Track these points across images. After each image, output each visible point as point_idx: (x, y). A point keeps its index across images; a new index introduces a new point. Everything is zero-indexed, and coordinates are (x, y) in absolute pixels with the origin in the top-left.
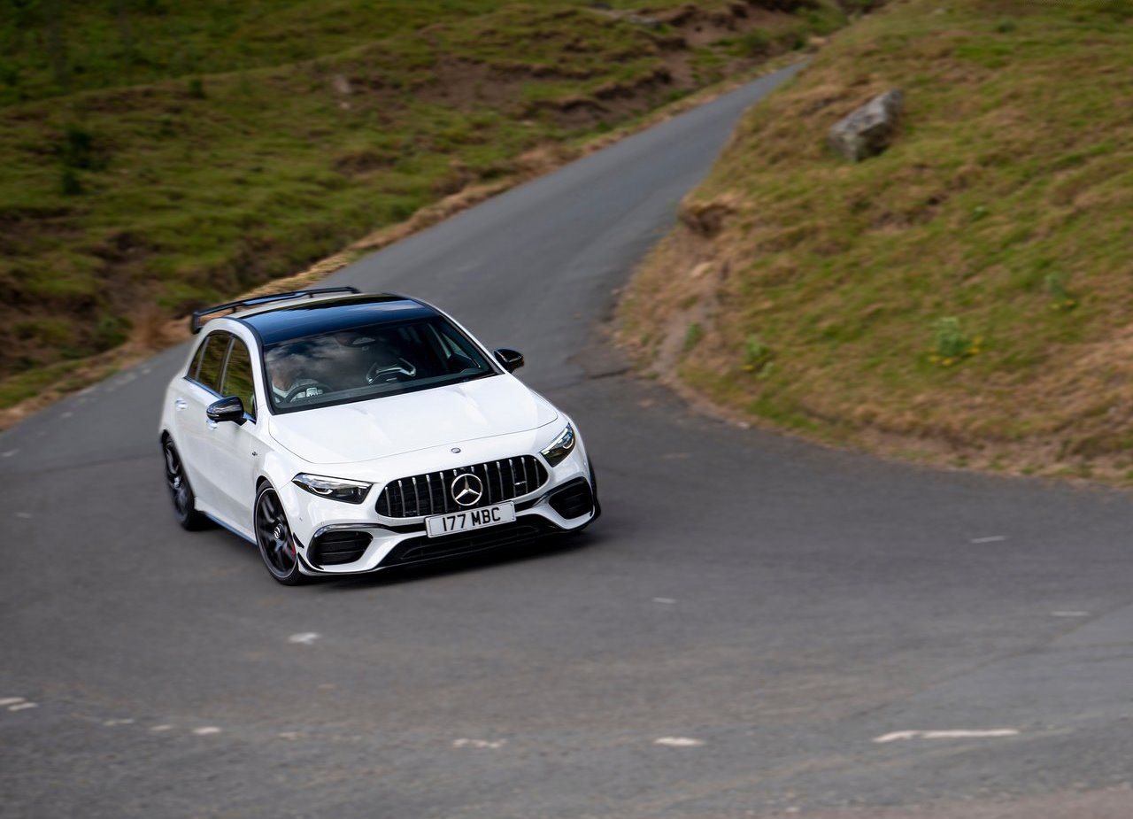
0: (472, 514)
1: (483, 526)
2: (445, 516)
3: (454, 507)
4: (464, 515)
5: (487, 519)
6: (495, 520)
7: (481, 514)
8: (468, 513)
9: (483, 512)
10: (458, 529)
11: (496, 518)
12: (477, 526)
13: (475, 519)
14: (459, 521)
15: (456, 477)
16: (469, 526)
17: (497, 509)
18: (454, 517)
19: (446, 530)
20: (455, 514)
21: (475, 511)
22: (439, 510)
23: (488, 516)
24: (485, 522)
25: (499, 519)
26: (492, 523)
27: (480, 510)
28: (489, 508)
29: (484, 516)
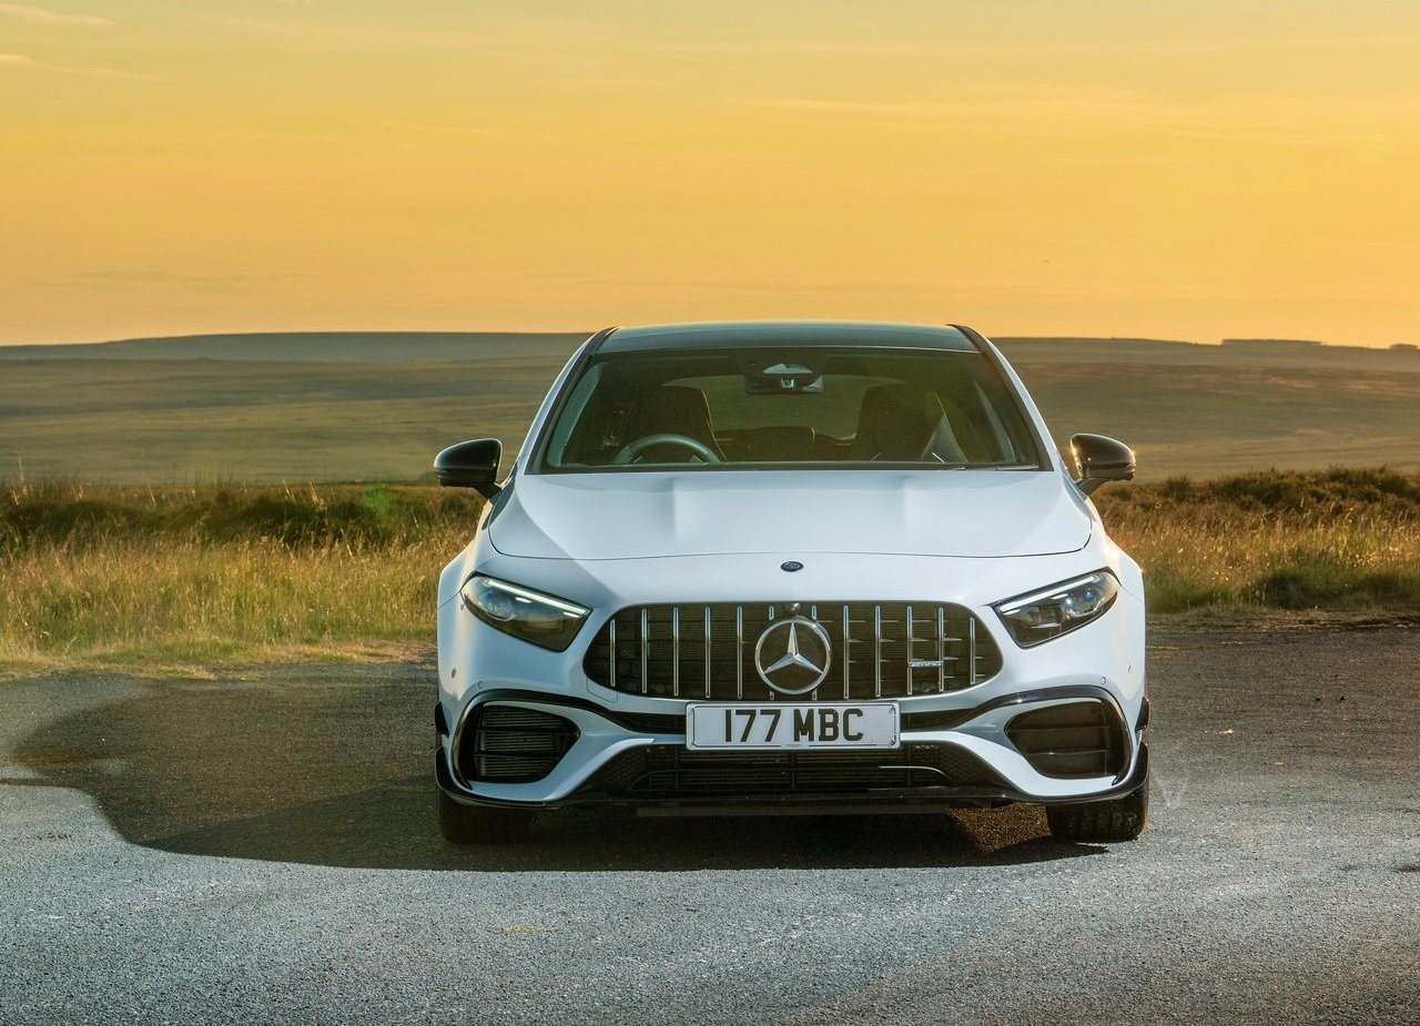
0: (797, 713)
1: (818, 744)
2: (734, 707)
3: (756, 691)
4: (777, 713)
5: (829, 732)
6: (848, 737)
7: (817, 719)
8: (787, 711)
9: (823, 713)
10: (757, 741)
11: (852, 732)
12: (804, 743)
13: (802, 727)
14: (762, 723)
15: (772, 623)
16: (785, 739)
17: (859, 713)
18: (752, 714)
19: (729, 738)
20: (758, 707)
21: (804, 709)
22: (723, 692)
23: (834, 725)
24: (823, 737)
25: (859, 736)
26: (841, 743)
27: (817, 707)
28: (840, 708)
29: (824, 725)
